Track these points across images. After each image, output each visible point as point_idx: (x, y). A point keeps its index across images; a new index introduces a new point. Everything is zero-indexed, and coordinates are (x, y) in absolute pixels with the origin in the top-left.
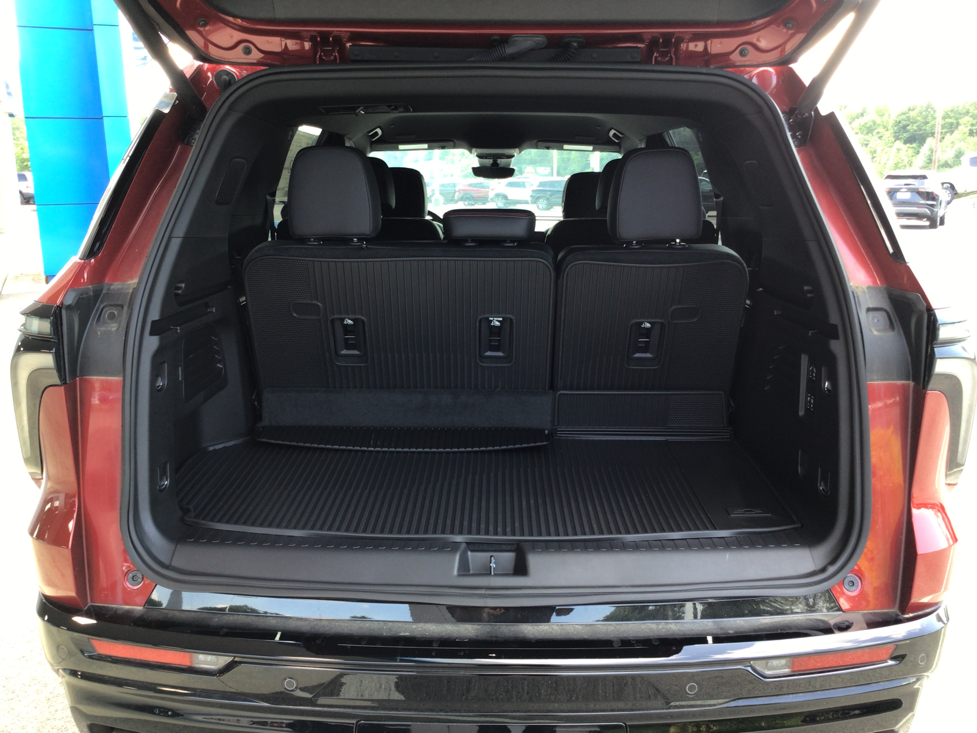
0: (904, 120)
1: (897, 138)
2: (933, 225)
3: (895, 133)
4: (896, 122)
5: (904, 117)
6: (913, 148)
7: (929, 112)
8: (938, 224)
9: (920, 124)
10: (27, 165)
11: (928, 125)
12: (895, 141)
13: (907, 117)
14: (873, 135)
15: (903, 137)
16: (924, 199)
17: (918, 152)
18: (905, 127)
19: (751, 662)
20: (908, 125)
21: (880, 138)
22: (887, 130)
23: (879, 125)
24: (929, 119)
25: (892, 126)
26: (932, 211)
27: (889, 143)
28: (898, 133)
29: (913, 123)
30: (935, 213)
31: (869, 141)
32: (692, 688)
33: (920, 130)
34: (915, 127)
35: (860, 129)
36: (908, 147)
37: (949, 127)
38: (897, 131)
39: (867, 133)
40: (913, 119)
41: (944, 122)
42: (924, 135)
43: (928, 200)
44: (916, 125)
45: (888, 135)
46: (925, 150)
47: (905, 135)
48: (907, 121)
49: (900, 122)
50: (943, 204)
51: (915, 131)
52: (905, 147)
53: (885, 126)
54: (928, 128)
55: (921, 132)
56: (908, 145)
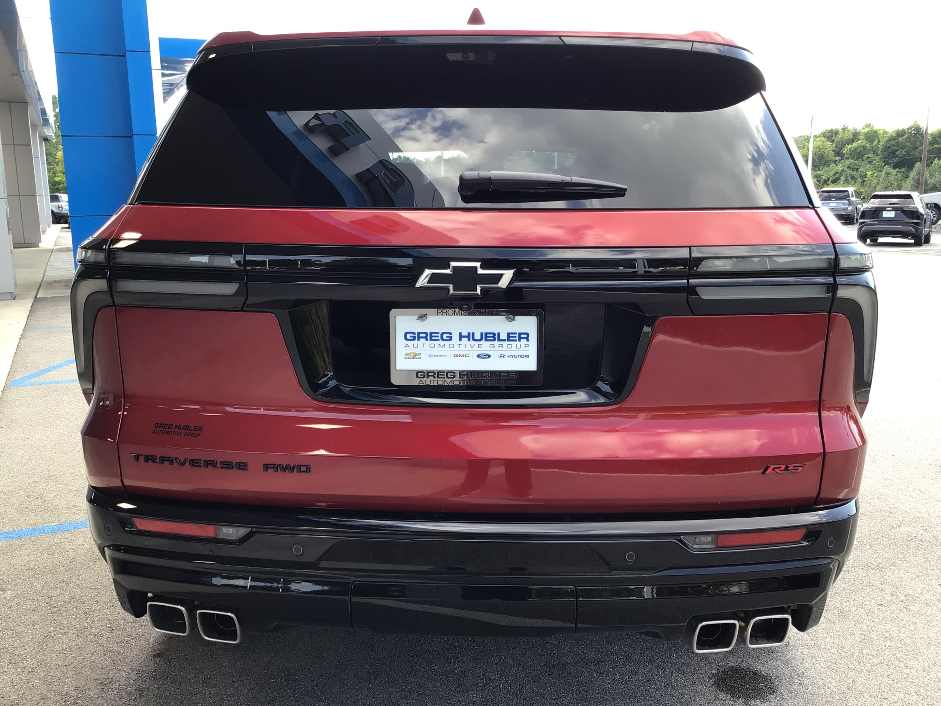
0: (894, 146)
1: (886, 163)
2: (918, 243)
3: (885, 158)
4: (885, 148)
5: (893, 142)
6: (902, 172)
7: (918, 138)
8: (923, 241)
9: (909, 150)
10: (57, 188)
11: (916, 150)
12: (885, 166)
13: (896, 143)
14: (863, 160)
15: (892, 161)
16: (908, 217)
17: (907, 177)
18: (894, 152)
19: (682, 537)
20: (897, 150)
21: (870, 162)
22: (877, 155)
23: (869, 150)
24: (917, 145)
25: (882, 151)
26: (917, 229)
27: (878, 167)
28: (887, 158)
29: (902, 148)
30: (919, 231)
31: (859, 166)
32: (630, 557)
33: (909, 155)
34: (903, 152)
35: (851, 154)
36: (897, 172)
37: (937, 152)
38: (887, 156)
39: (857, 159)
40: (902, 144)
41: (933, 147)
42: (913, 160)
43: (913, 219)
44: (905, 150)
45: (877, 160)
46: (913, 174)
47: (894, 160)
48: (896, 146)
49: (889, 147)
50: (928, 223)
51: (904, 156)
52: (894, 172)
53: (875, 151)
54: (917, 153)
55: (910, 157)
56: (897, 170)
